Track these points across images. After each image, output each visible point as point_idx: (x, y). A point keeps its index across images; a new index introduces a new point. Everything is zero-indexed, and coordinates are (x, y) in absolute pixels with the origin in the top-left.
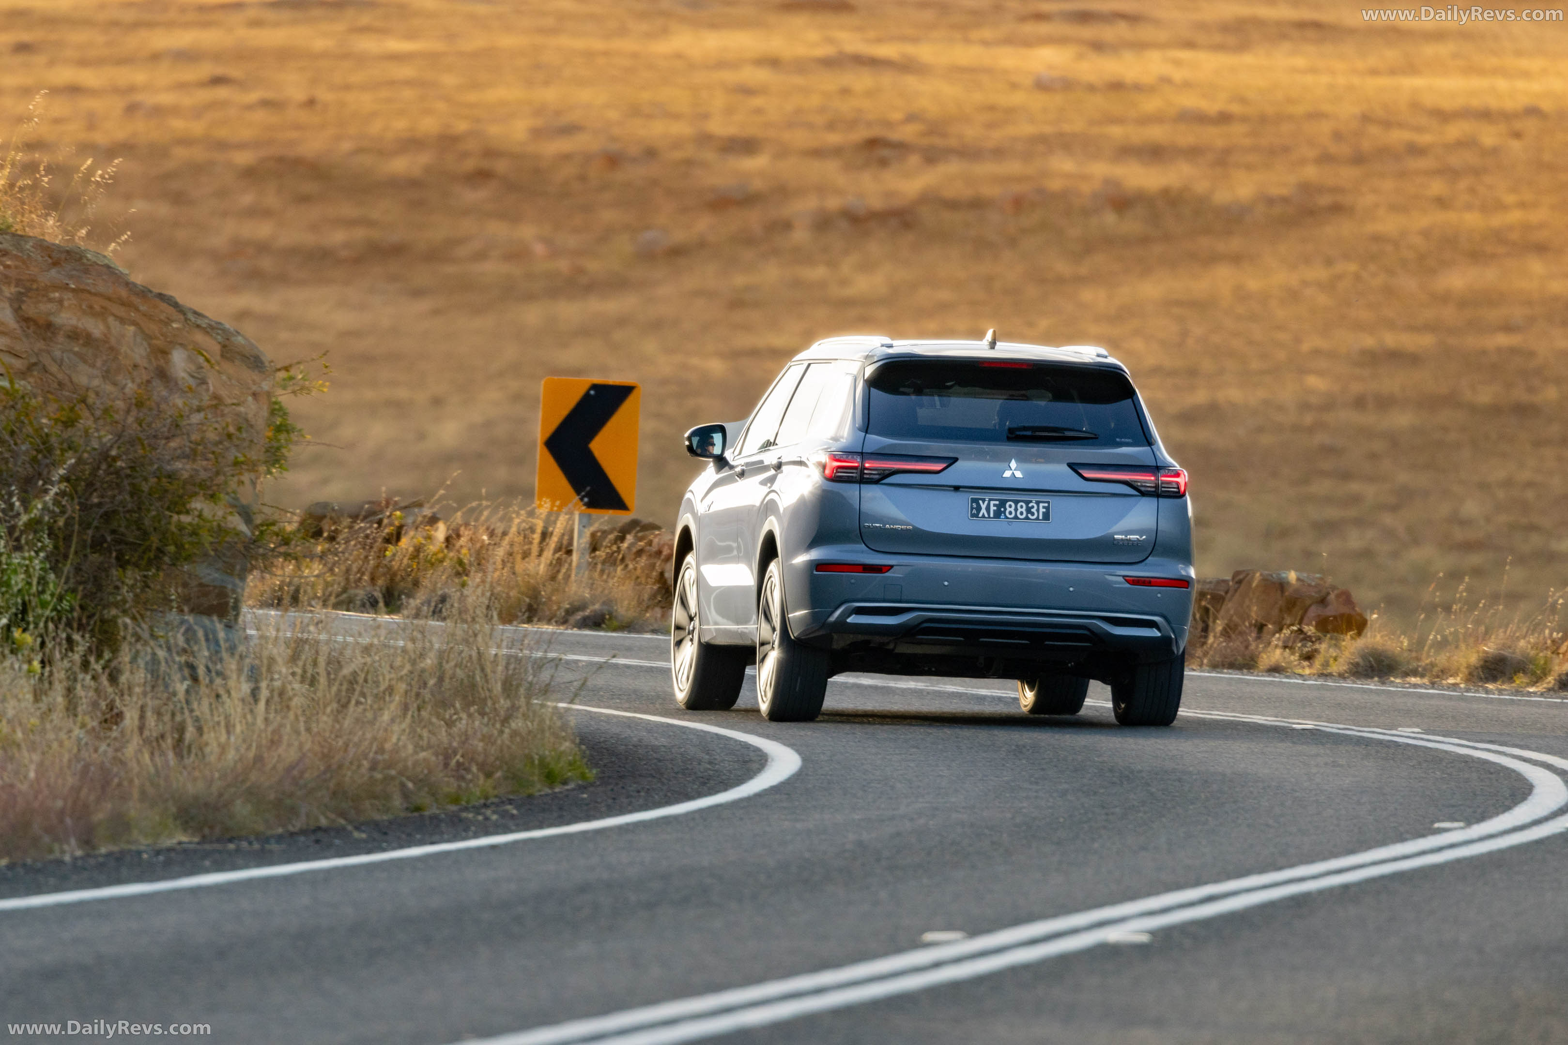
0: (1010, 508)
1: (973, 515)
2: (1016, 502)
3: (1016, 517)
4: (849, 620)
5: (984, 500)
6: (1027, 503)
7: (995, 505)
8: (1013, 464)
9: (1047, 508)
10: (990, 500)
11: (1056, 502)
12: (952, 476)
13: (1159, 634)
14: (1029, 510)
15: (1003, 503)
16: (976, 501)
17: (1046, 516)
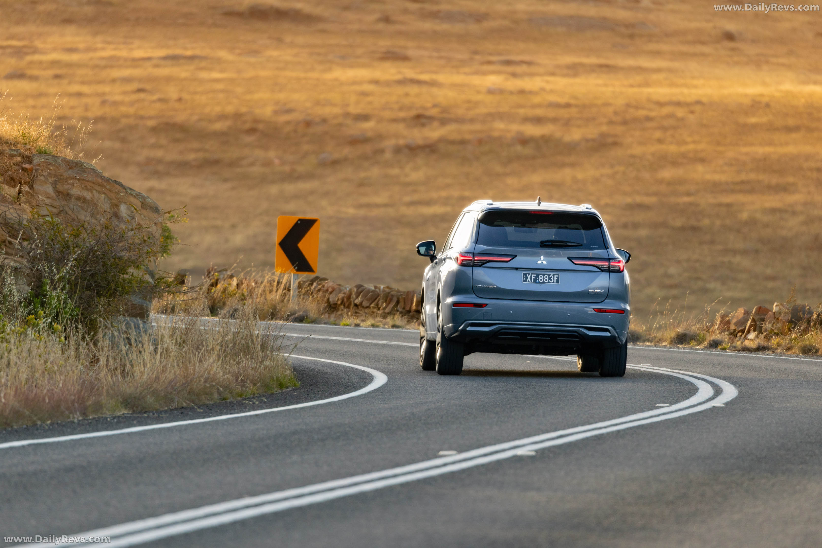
0: (541, 277)
1: (524, 281)
2: (544, 275)
3: (544, 282)
4: (467, 329)
5: (529, 274)
6: (549, 275)
7: (534, 276)
8: (542, 258)
9: (558, 278)
10: (532, 274)
11: (562, 275)
12: (513, 264)
13: (609, 335)
14: (550, 279)
15: (538, 275)
16: (524, 274)
17: (558, 281)
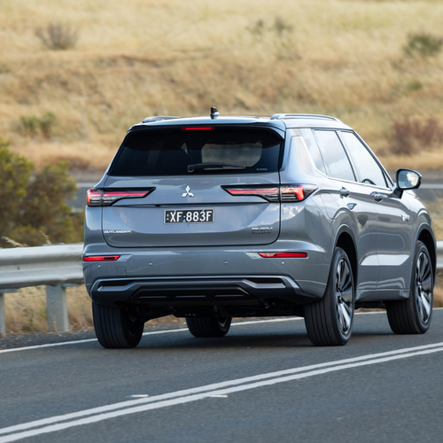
0: (189, 215)
1: (167, 221)
2: (193, 212)
3: (192, 221)
4: (99, 290)
5: (173, 212)
6: (199, 211)
7: (180, 215)
8: (188, 189)
9: (211, 214)
10: (177, 212)
11: (216, 210)
12: (151, 199)
13: (284, 287)
14: (200, 216)
15: (185, 213)
16: (168, 213)
17: (211, 219)
